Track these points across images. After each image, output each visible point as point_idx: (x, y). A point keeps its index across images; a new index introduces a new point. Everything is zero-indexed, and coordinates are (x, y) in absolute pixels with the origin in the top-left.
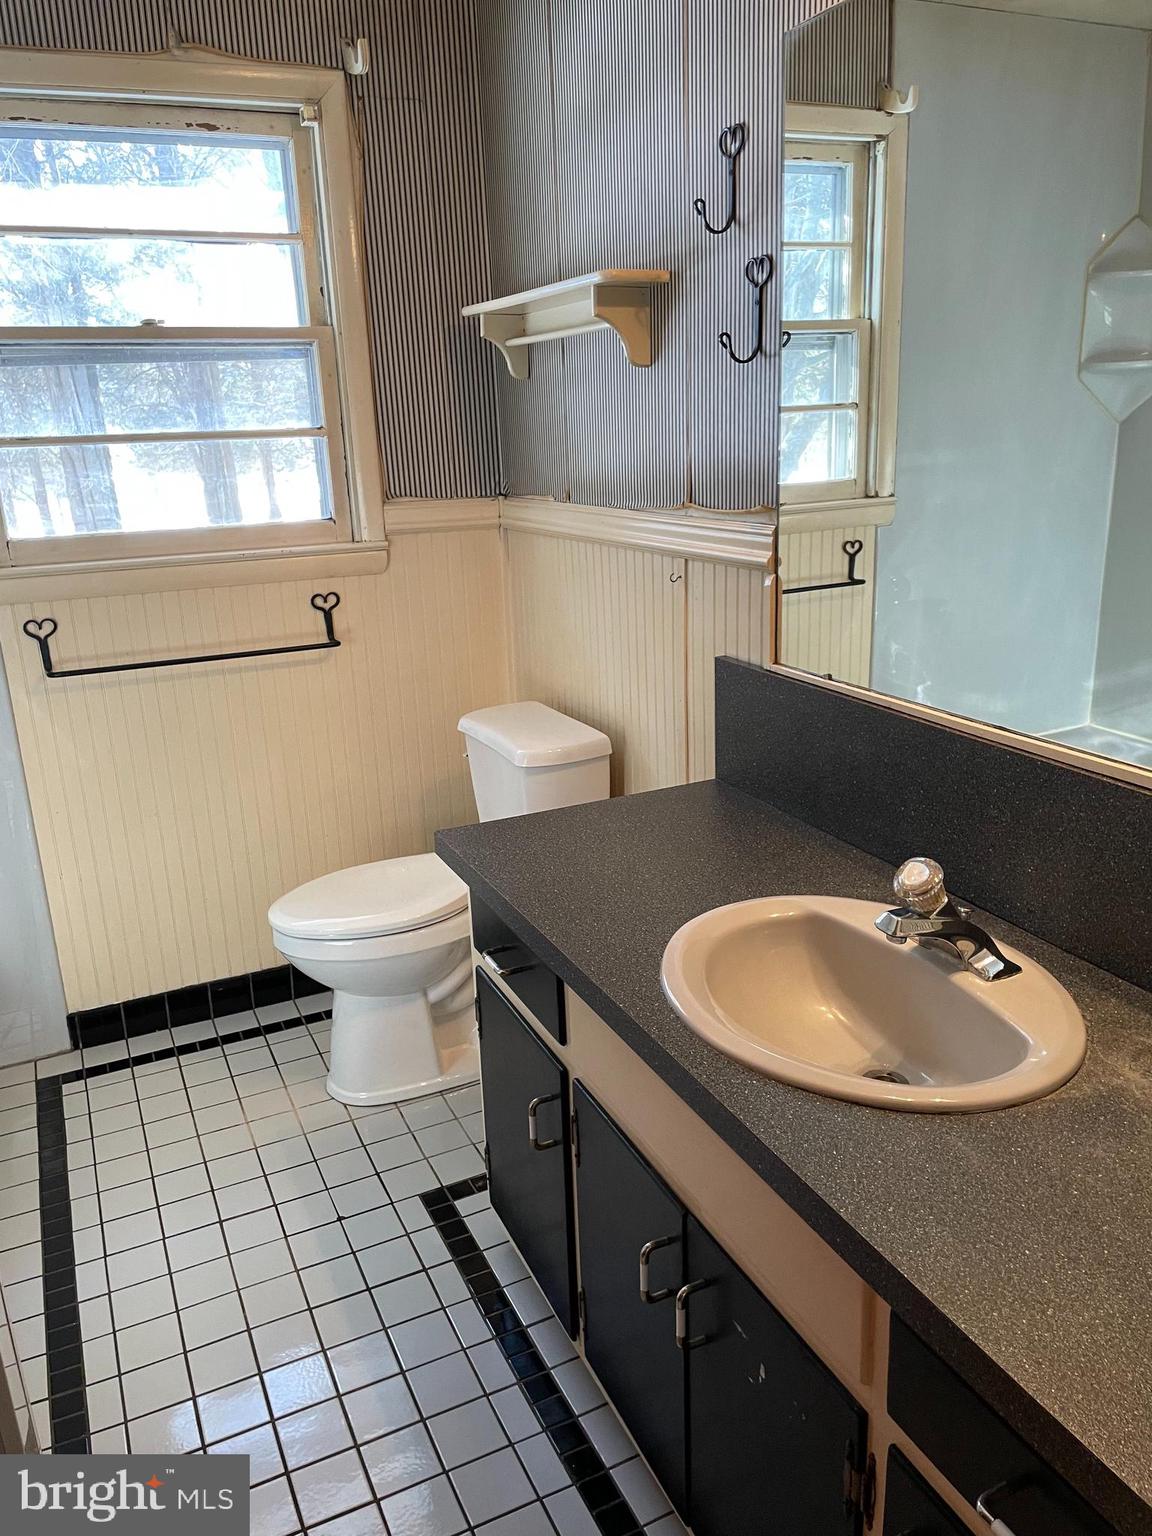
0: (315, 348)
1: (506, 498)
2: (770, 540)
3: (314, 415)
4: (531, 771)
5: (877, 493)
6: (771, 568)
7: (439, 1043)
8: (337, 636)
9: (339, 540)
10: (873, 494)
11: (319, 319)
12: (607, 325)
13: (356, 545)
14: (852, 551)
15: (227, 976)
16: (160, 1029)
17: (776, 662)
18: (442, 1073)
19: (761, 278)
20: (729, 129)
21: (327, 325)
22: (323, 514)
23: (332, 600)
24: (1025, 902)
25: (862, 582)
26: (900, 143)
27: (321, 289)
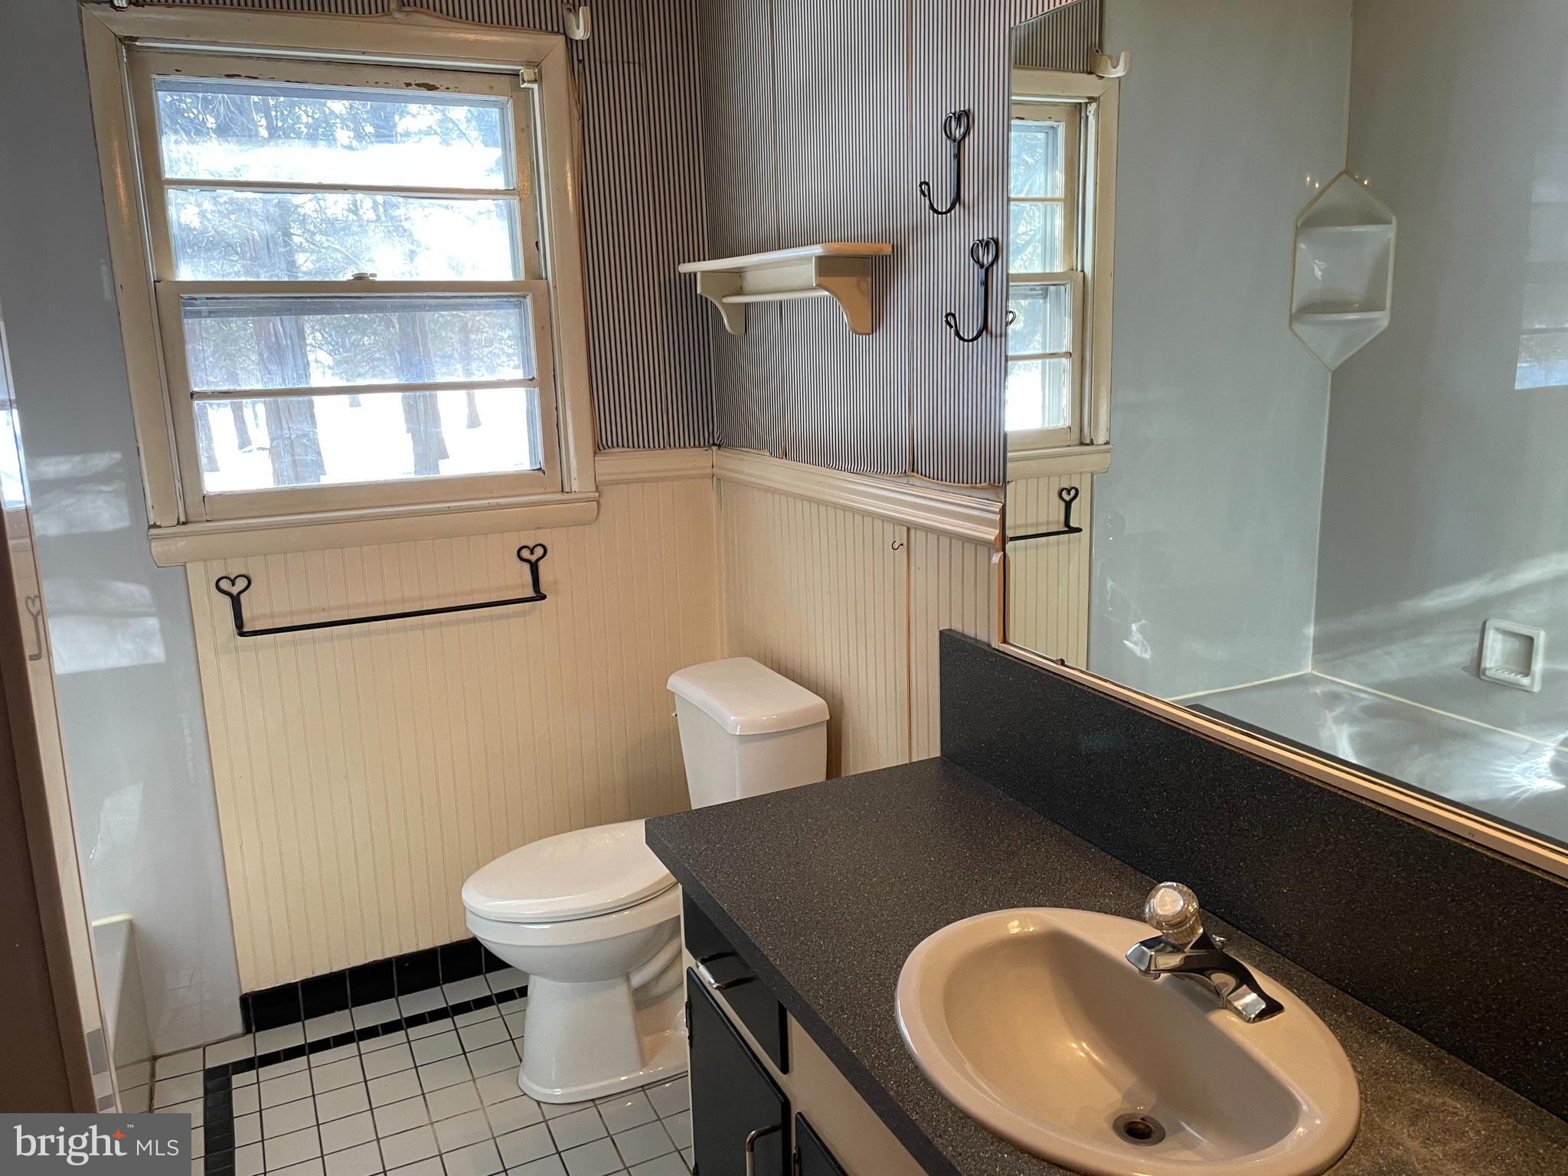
0: (529, 301)
1: (719, 449)
2: (998, 517)
3: (526, 363)
4: (744, 739)
5: (1092, 440)
6: (999, 545)
7: (641, 1030)
8: (543, 590)
9: (548, 490)
10: (1088, 441)
11: (534, 272)
12: (827, 293)
13: (565, 496)
14: (1068, 497)
15: (414, 949)
16: (339, 1009)
17: (1005, 641)
18: (644, 1064)
19: (987, 260)
20: (954, 114)
21: (541, 278)
22: (531, 463)
23: (539, 551)
24: (1281, 925)
25: (1079, 530)
26: (1111, 105)
27: (537, 243)
